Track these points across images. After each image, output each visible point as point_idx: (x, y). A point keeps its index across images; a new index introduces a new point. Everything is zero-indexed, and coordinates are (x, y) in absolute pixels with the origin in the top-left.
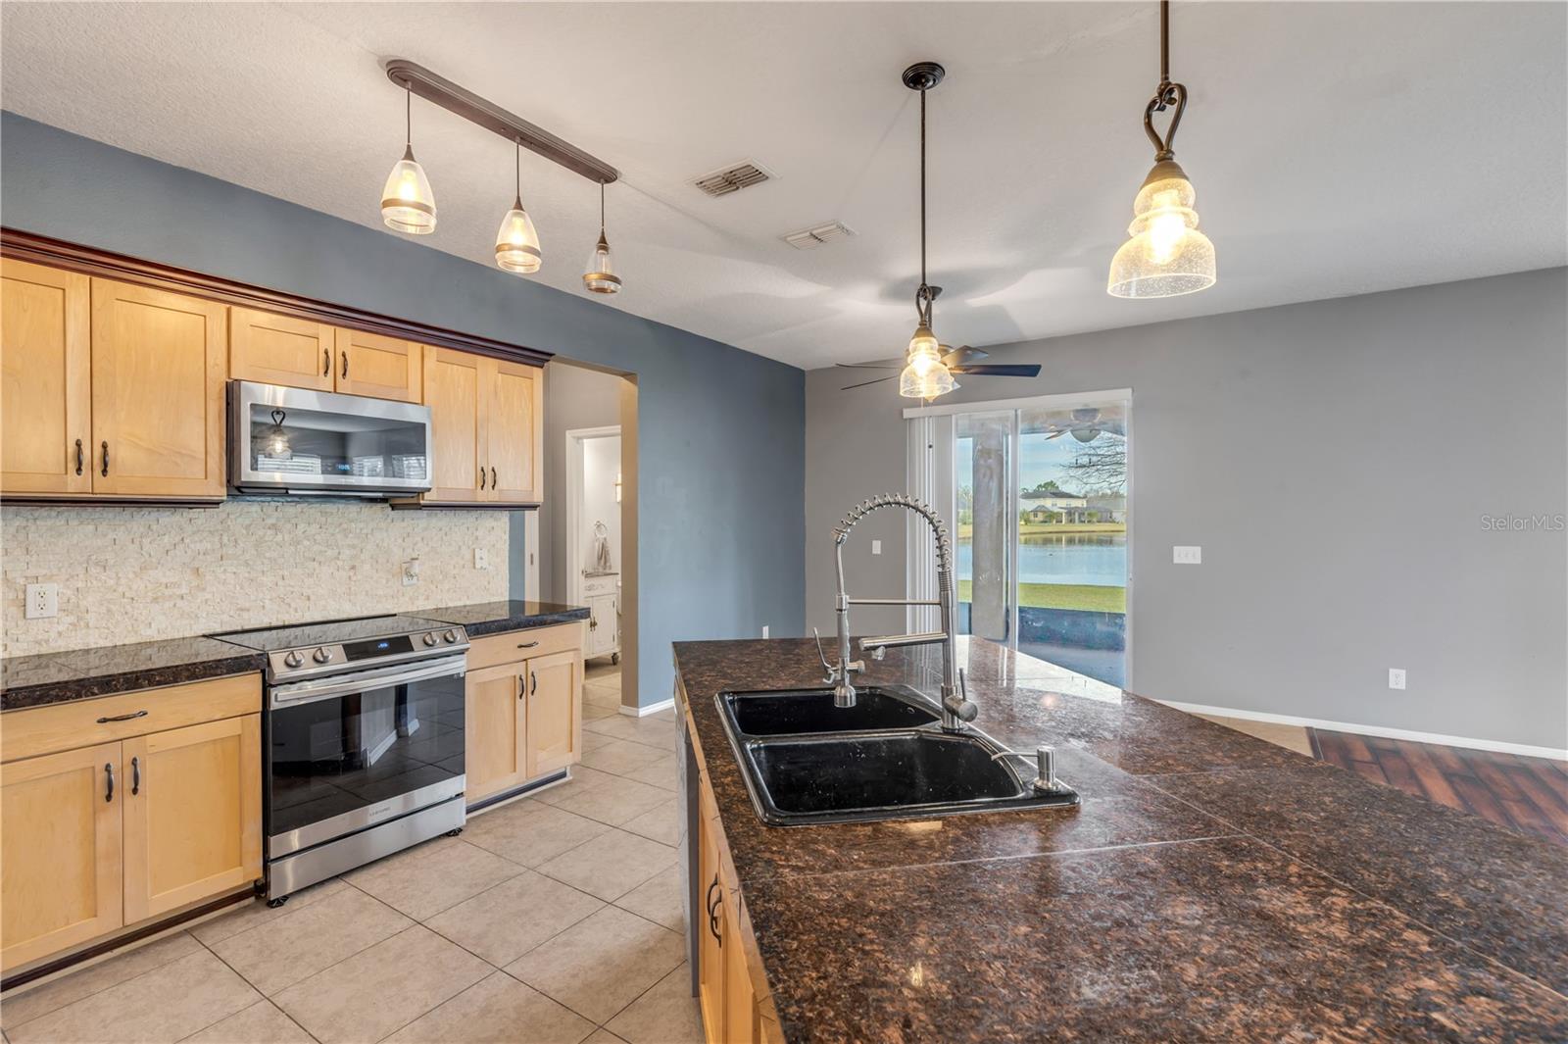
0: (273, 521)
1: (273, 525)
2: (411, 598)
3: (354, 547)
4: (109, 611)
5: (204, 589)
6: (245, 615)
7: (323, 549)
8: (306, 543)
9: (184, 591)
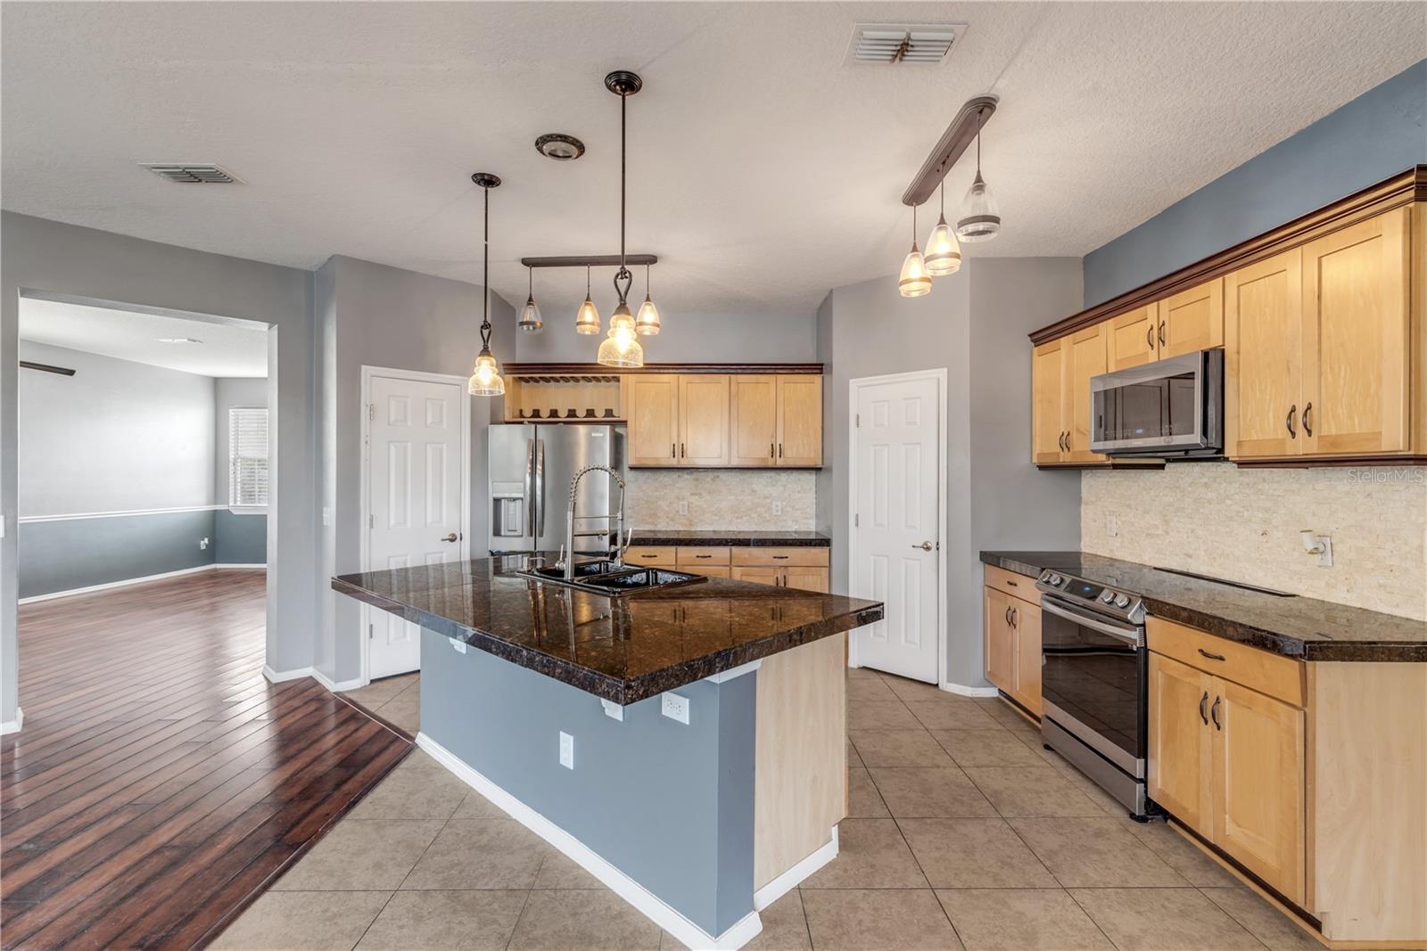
0: (1206, 480)
1: (1206, 484)
2: (1327, 584)
3: (1267, 510)
4: (1132, 539)
5: (1167, 533)
6: (1190, 560)
7: (1241, 509)
8: (1228, 502)
9: (1160, 532)
